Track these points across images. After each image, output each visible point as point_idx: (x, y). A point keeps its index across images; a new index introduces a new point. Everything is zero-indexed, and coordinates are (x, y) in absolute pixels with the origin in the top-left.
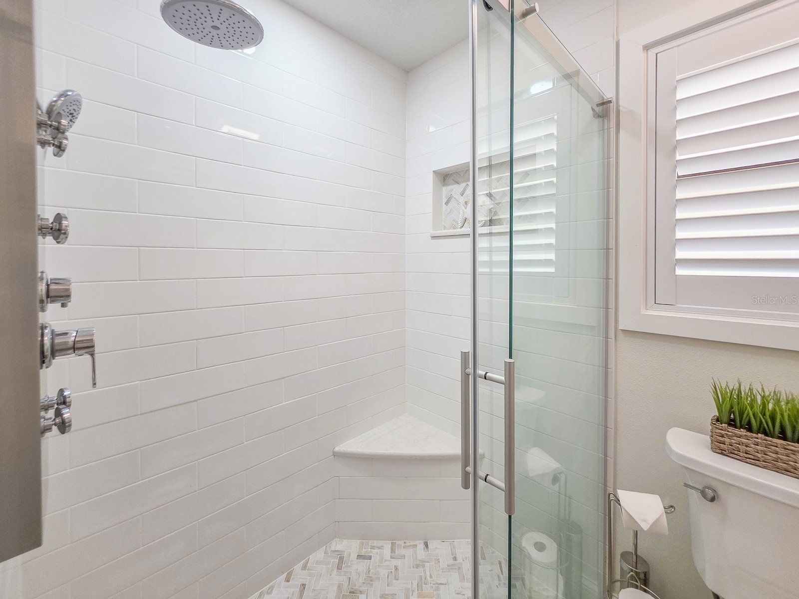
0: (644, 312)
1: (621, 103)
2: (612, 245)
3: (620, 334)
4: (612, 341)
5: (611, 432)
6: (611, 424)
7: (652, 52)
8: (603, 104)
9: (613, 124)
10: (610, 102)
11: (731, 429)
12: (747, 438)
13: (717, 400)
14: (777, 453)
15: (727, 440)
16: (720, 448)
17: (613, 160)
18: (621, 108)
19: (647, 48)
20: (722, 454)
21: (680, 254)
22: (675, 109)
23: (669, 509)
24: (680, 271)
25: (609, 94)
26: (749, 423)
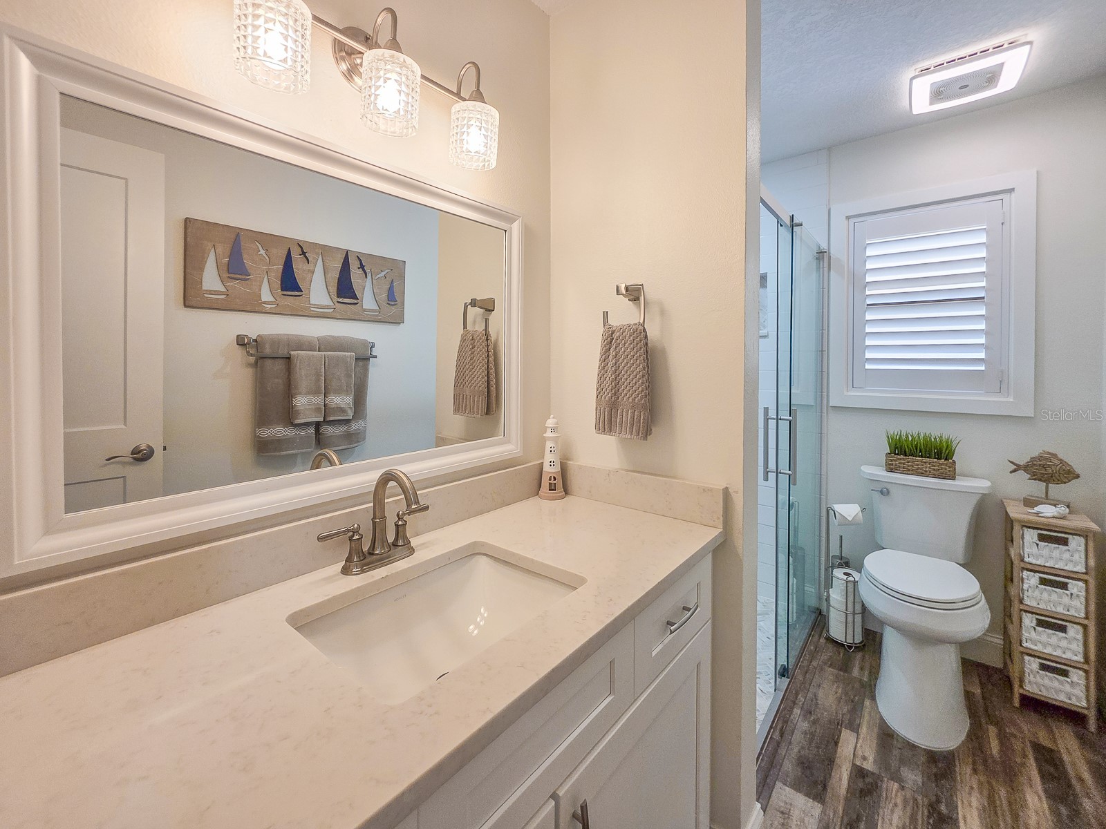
0: (846, 393)
1: (832, 251)
2: (825, 348)
3: (830, 408)
4: (825, 414)
5: (824, 477)
6: (824, 472)
7: (852, 221)
8: (821, 252)
9: (826, 265)
10: (826, 252)
11: (896, 456)
12: (904, 459)
13: (889, 442)
14: (918, 465)
15: (894, 463)
16: (891, 468)
17: (826, 290)
18: (832, 255)
19: (848, 218)
20: (891, 472)
21: (868, 355)
22: (865, 261)
23: (863, 510)
24: (867, 366)
25: (824, 246)
26: (905, 452)
